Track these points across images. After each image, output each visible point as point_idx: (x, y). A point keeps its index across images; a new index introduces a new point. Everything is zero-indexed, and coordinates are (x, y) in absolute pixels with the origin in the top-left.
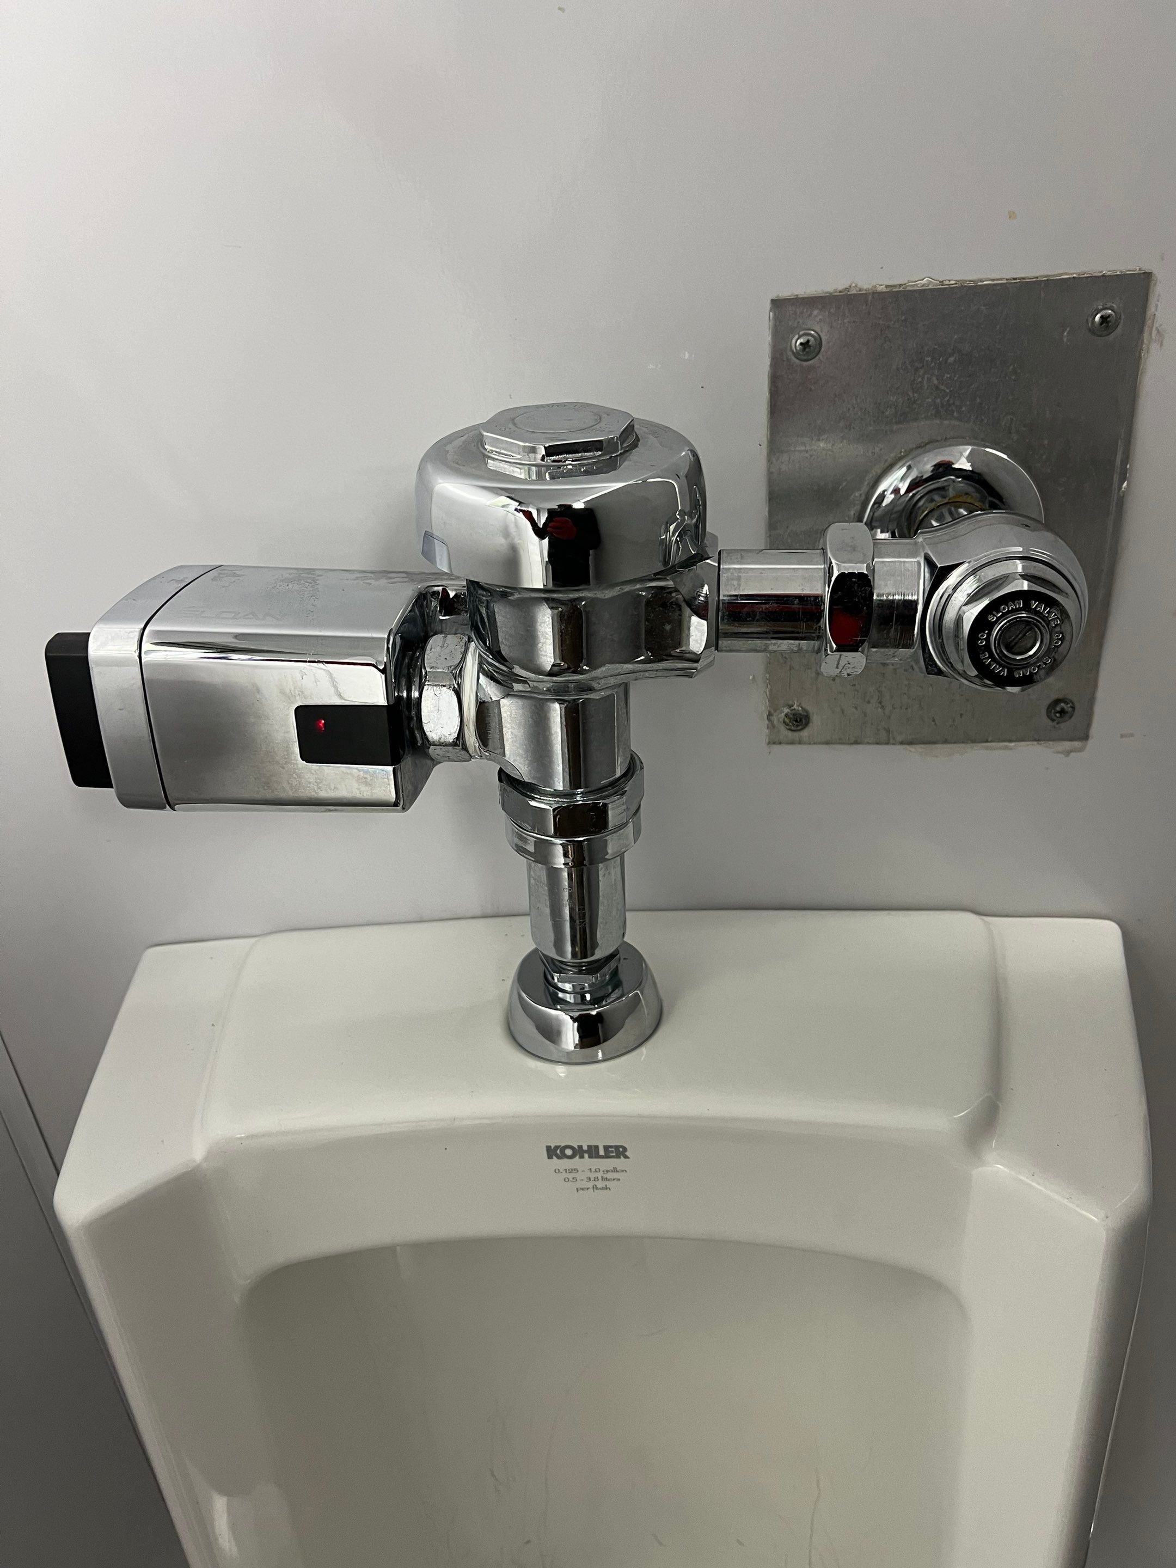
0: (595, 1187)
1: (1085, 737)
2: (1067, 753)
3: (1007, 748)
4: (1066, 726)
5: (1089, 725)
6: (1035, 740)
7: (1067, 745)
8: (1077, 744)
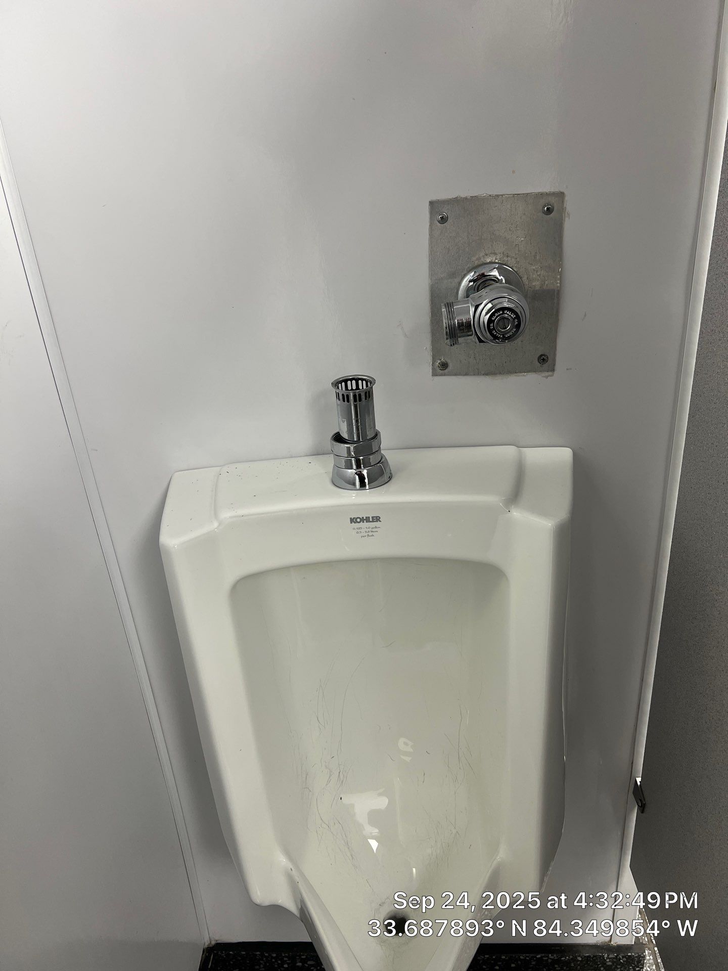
0: (368, 535)
1: (553, 370)
2: (547, 377)
3: (524, 375)
4: (546, 365)
5: (554, 365)
6: (534, 372)
7: (547, 374)
8: (550, 373)
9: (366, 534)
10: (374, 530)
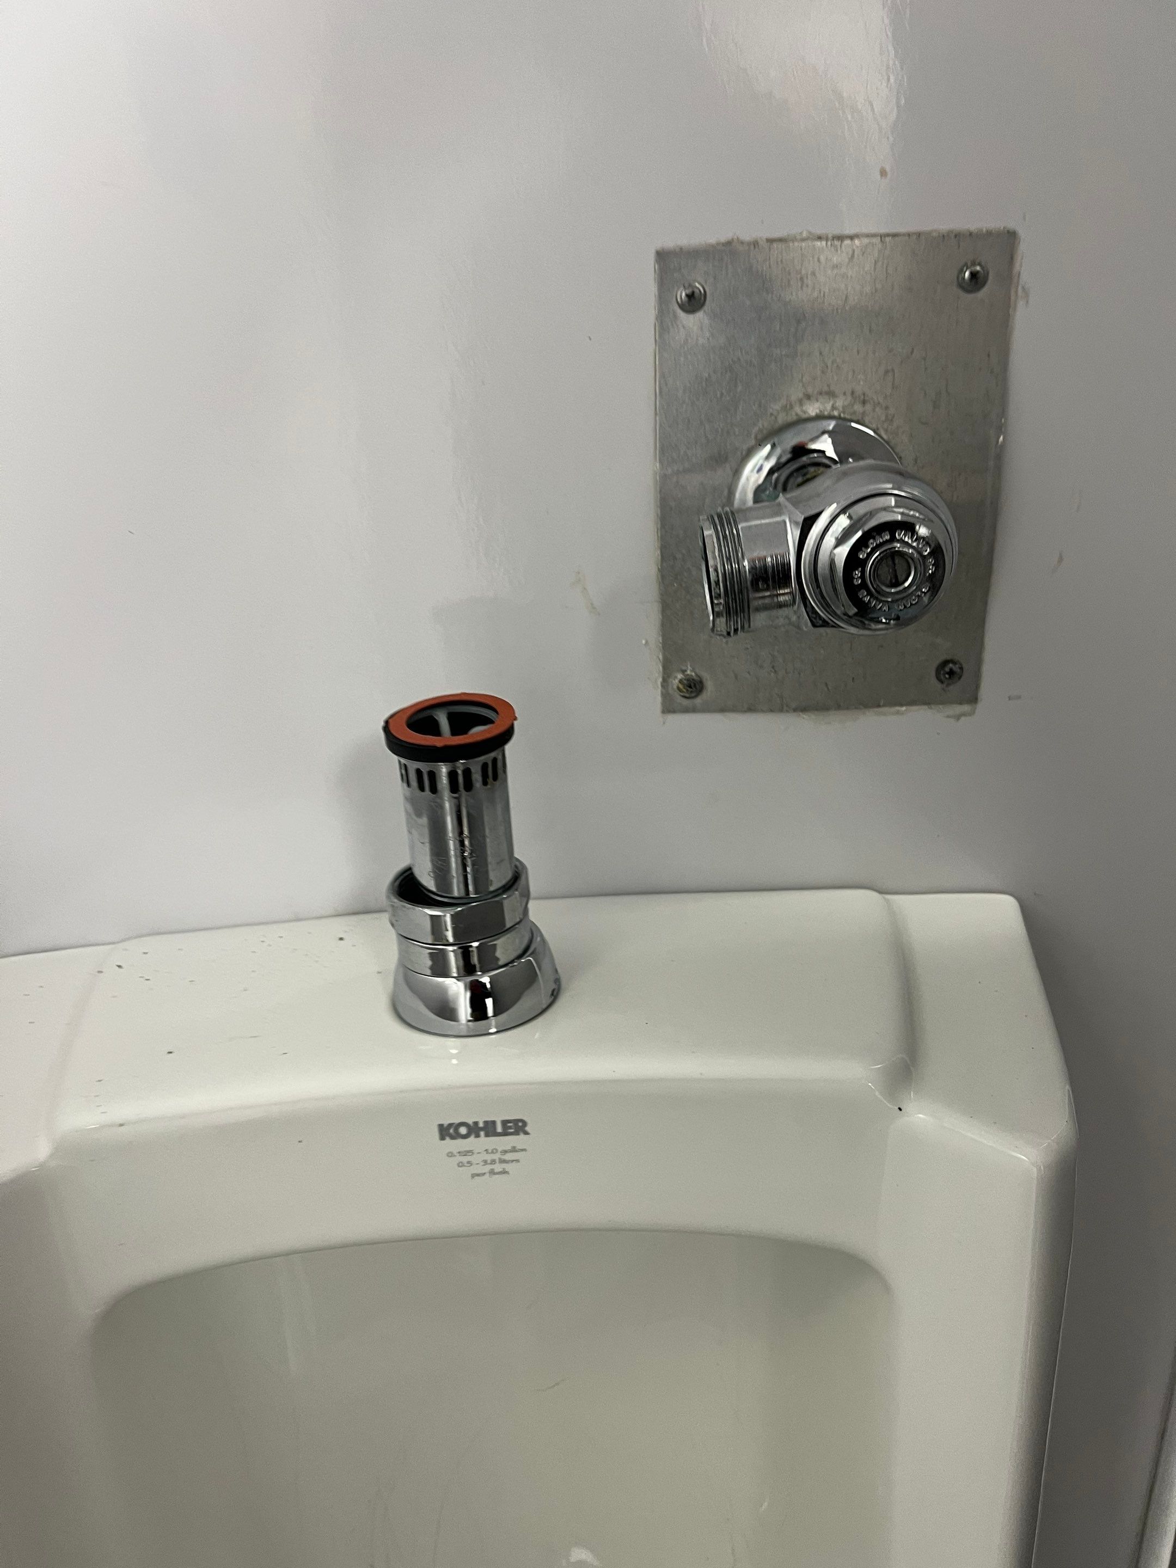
0: (492, 1172)
1: (973, 699)
2: (958, 717)
3: (898, 713)
4: (955, 688)
5: (977, 687)
6: (925, 704)
7: (959, 709)
8: (966, 708)
9: (487, 1168)
10: (508, 1157)
